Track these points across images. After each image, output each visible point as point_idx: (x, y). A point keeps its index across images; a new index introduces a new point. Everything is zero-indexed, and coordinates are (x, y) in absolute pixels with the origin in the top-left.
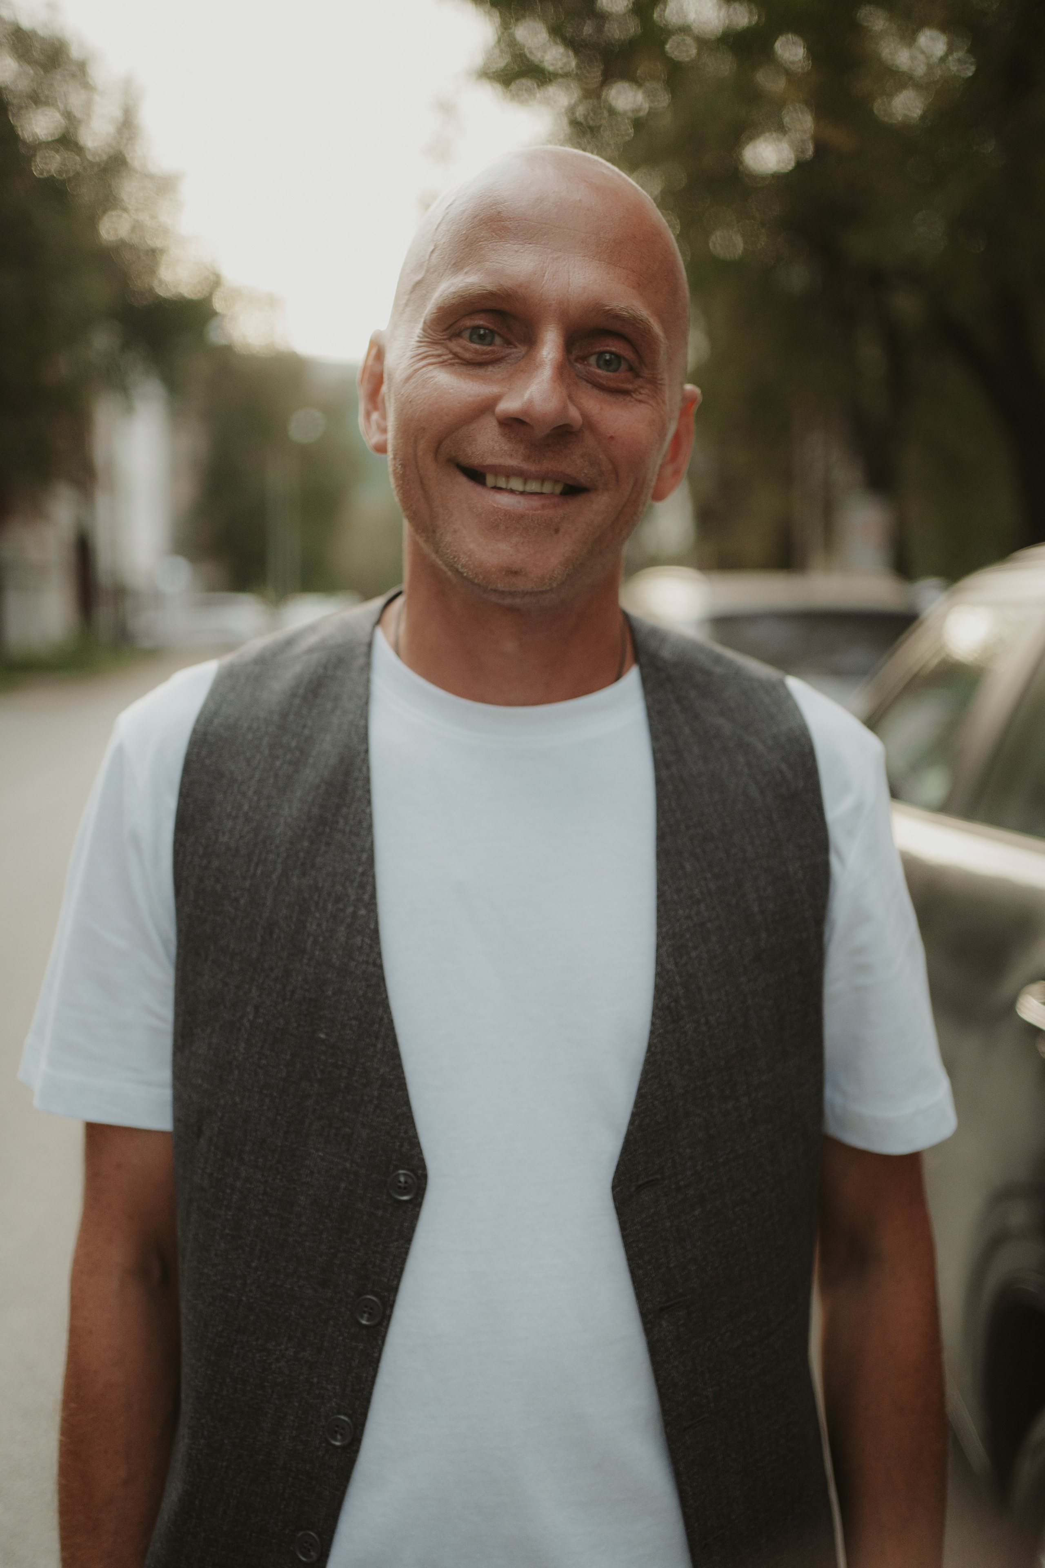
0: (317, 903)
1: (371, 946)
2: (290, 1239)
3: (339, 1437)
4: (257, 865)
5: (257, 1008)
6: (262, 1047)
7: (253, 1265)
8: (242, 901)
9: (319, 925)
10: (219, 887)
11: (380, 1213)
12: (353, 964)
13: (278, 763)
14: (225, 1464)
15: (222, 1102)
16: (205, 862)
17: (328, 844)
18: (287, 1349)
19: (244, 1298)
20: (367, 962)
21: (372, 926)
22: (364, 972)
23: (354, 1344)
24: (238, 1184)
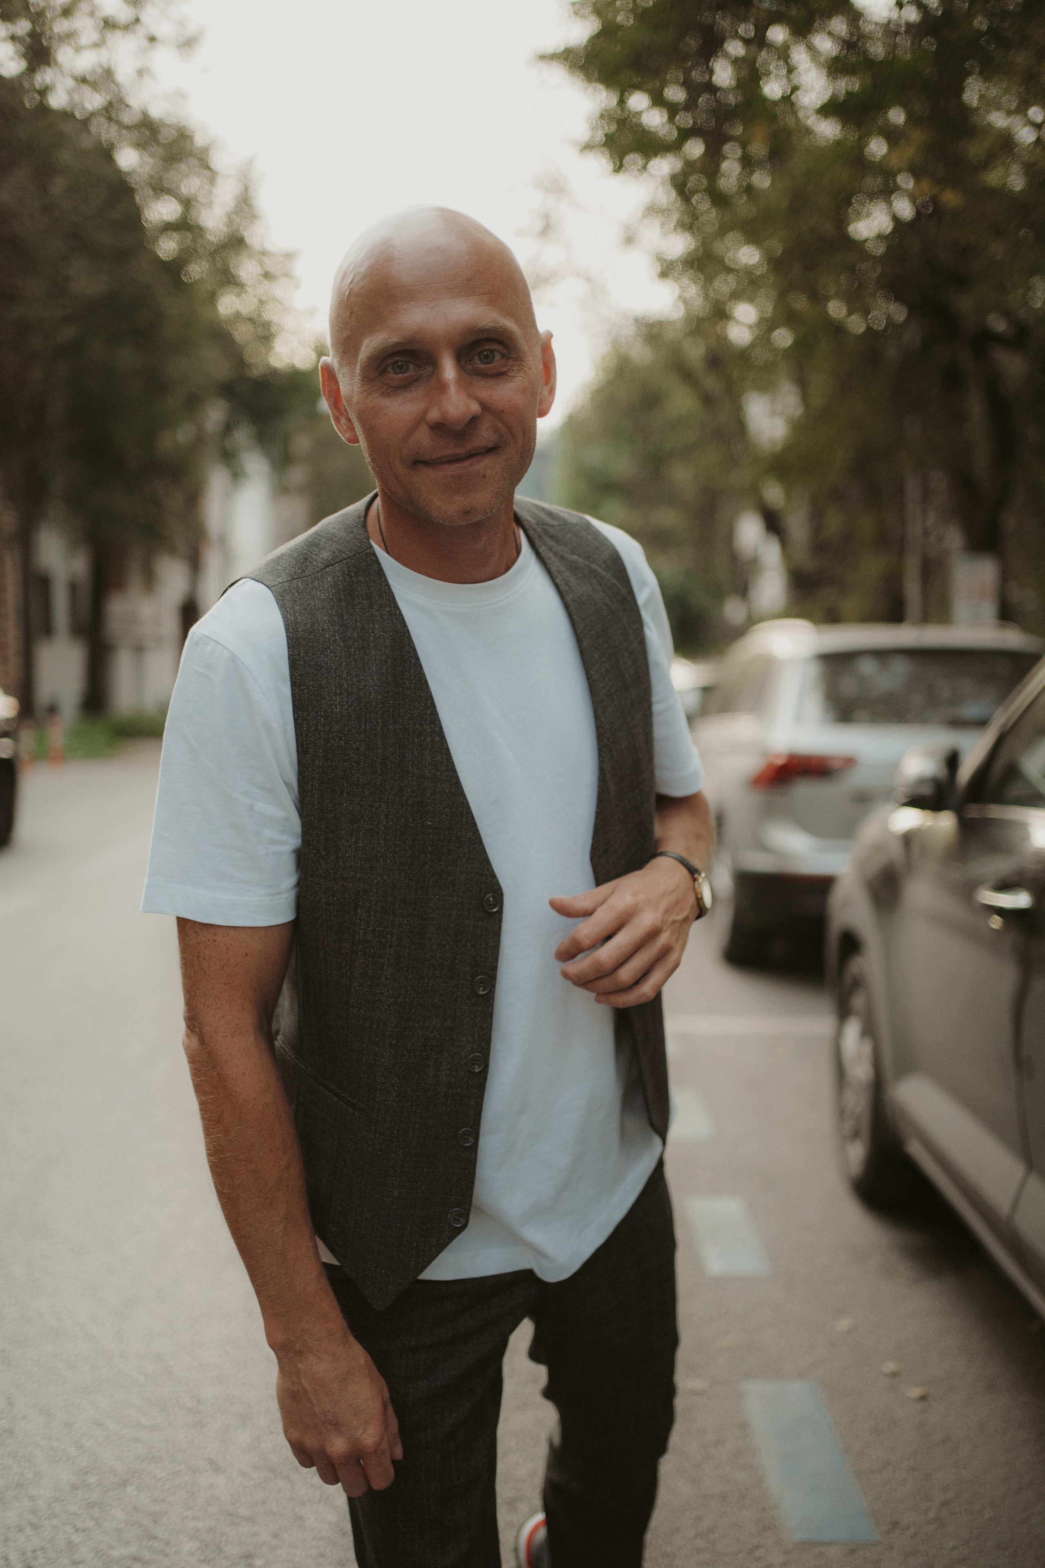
0: (408, 739)
1: (448, 760)
2: (428, 956)
3: (477, 1067)
4: (365, 723)
5: (386, 816)
6: (395, 840)
7: (410, 977)
8: (362, 749)
9: (412, 753)
10: (342, 743)
11: (480, 924)
12: (439, 773)
13: (352, 650)
14: (409, 1104)
15: (375, 882)
16: (327, 728)
17: (403, 699)
18: (436, 1023)
19: (407, 1000)
20: (447, 770)
21: (445, 747)
22: (447, 777)
23: (475, 1008)
24: (395, 930)
